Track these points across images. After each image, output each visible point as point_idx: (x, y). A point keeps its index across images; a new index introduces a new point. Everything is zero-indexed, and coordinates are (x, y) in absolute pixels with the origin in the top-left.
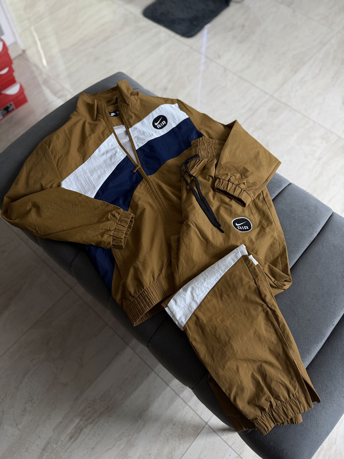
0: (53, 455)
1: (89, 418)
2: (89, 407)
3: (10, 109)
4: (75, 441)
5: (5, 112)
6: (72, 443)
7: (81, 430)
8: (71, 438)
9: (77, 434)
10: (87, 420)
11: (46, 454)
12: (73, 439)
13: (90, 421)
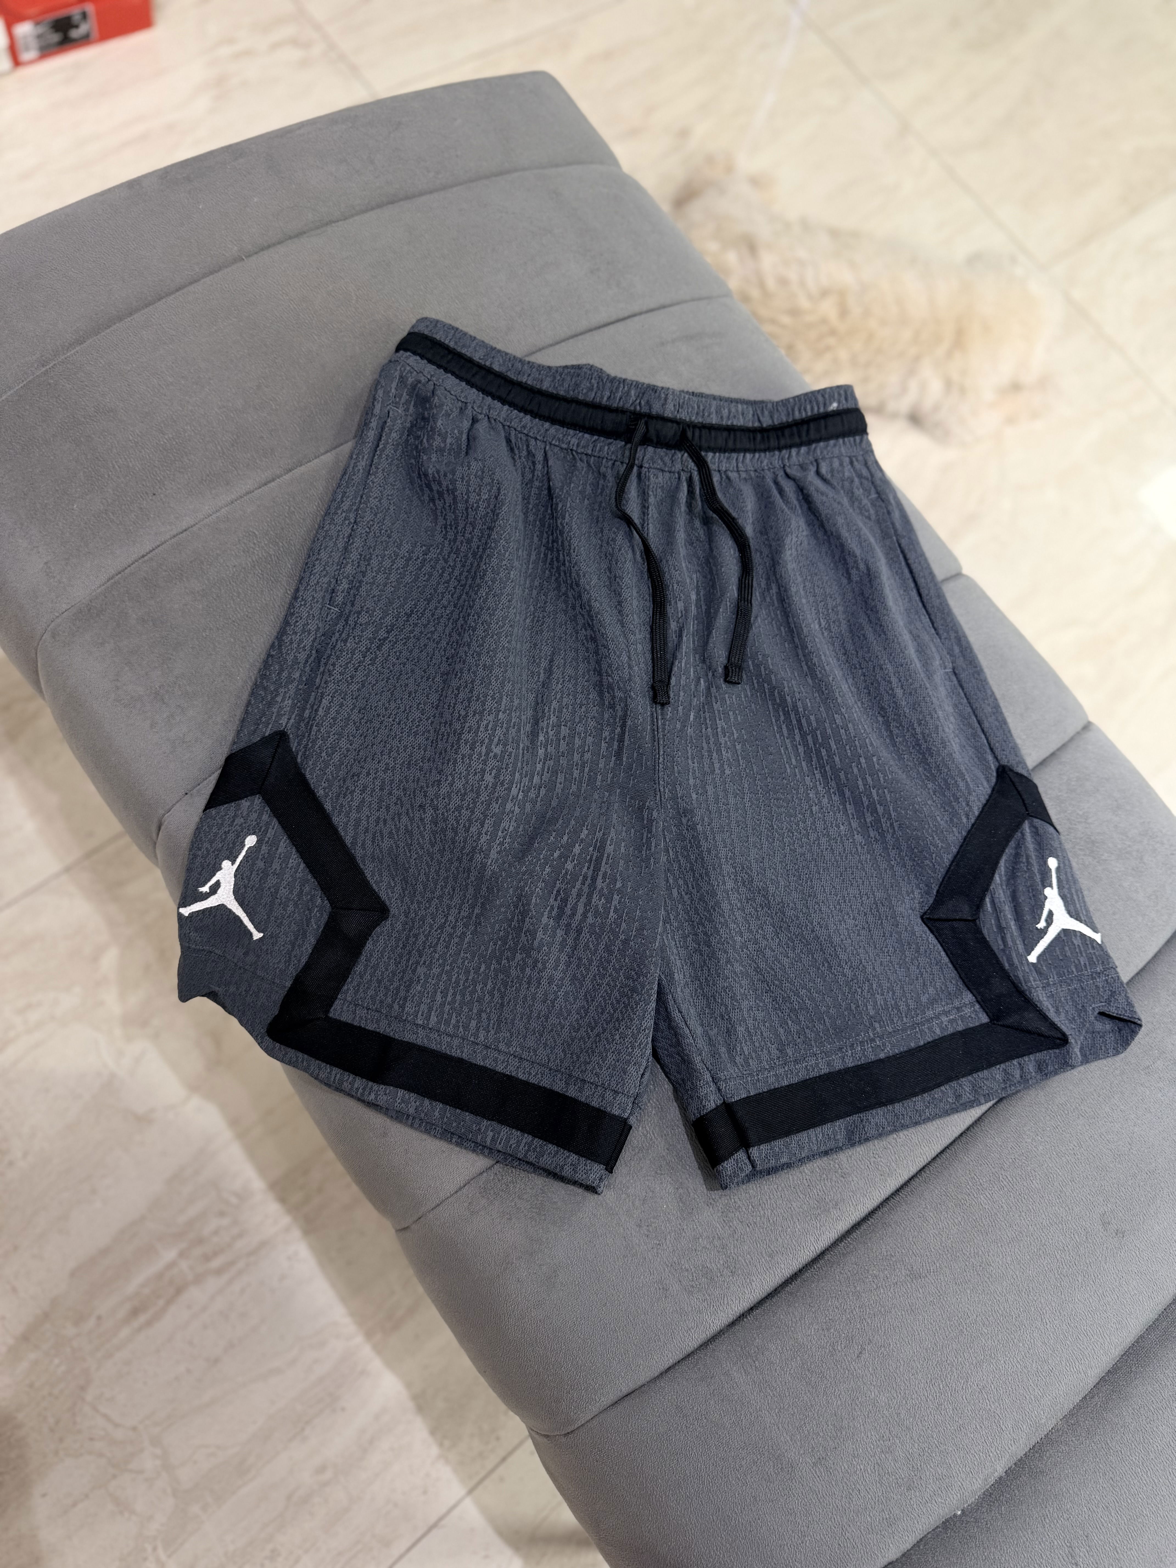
0: (56, 1361)
1: (216, 1254)
2: (222, 1214)
3: (74, 34)
4: (149, 1323)
5: (56, 37)
6: (140, 1329)
7: (179, 1291)
8: (135, 1312)
9: (161, 1302)
10: (207, 1258)
11: (32, 1356)
12: (142, 1318)
13: (216, 1263)
